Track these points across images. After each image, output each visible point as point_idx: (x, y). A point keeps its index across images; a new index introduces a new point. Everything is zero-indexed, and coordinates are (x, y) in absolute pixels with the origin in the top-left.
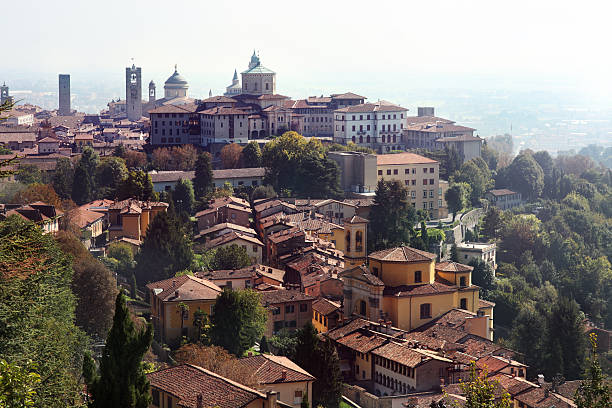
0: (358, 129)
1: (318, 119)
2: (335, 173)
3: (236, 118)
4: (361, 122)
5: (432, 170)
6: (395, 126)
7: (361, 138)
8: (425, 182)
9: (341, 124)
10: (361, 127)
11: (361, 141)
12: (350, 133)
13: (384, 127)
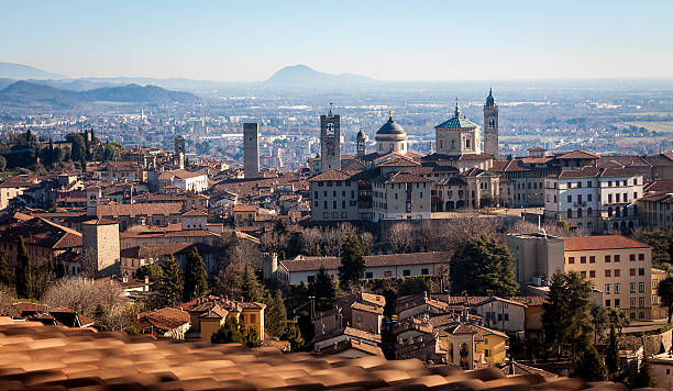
0: (575, 199)
1: (530, 185)
2: (505, 262)
3: (414, 186)
4: (580, 191)
5: (641, 257)
6: (625, 195)
7: (580, 211)
8: (632, 272)
9: (552, 193)
10: (580, 197)
11: (580, 215)
12: (563, 206)
13: (610, 196)
